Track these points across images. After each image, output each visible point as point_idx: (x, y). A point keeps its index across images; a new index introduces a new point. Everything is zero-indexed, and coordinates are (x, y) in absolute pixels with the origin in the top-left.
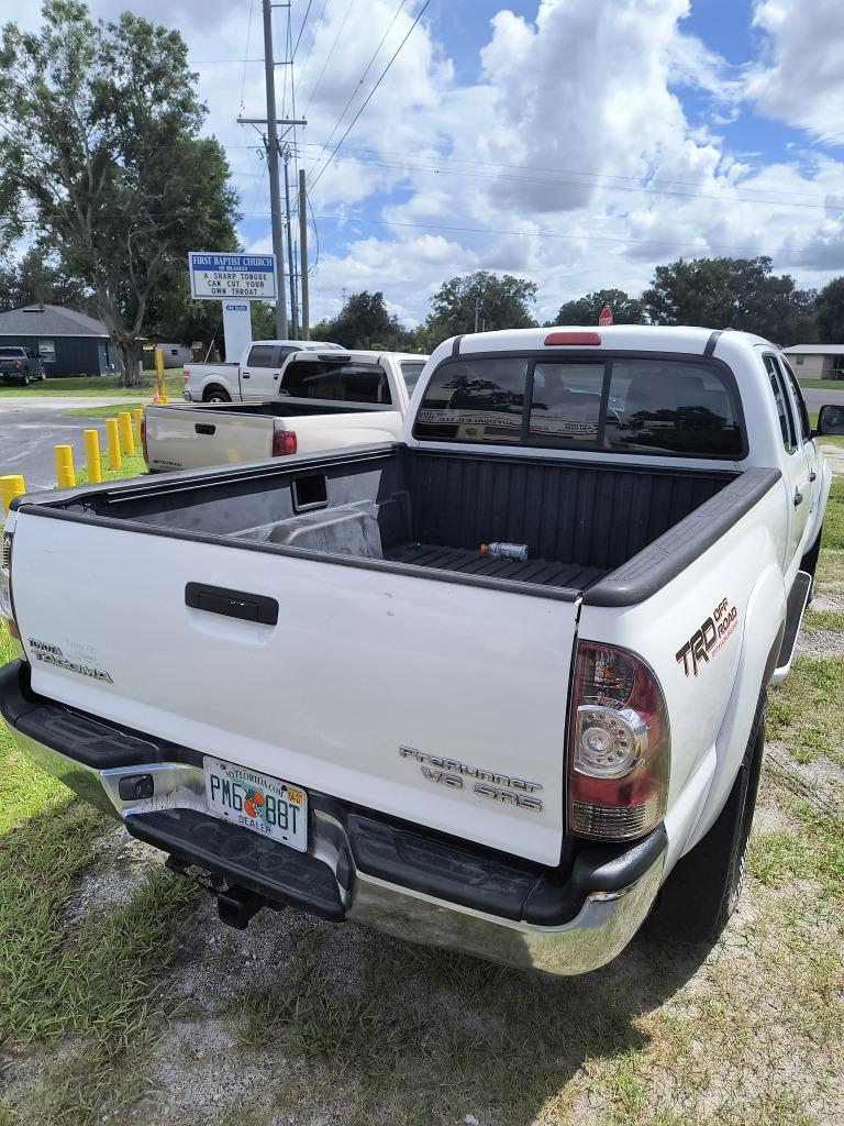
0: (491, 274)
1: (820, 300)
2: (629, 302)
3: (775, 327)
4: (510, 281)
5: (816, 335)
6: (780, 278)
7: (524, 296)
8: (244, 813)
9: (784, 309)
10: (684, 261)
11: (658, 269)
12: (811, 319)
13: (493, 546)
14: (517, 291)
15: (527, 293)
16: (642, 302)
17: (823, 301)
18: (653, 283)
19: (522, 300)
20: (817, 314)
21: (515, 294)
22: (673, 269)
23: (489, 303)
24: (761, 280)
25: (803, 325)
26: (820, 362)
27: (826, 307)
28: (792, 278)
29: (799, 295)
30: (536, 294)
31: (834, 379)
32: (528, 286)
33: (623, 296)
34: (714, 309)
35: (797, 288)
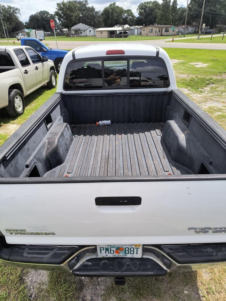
0: (2, 5)
1: (102, 14)
2: (50, 15)
3: (92, 22)
4: (10, 8)
5: (103, 25)
6: (91, 7)
7: (16, 13)
8: (115, 254)
9: (93, 17)
10: (64, 1)
11: (57, 4)
12: (101, 20)
13: (100, 122)
14: (13, 11)
15: (17, 12)
16: (55, 15)
17: (103, 14)
18: (57, 9)
19: (16, 14)
20: (102, 18)
21: (13, 12)
22: (62, 4)
23: (5, 16)
24: (86, 8)
25: (99, 21)
26: (106, 33)
27: (104, 16)
28: (94, 7)
29: (97, 12)
30: (20, 12)
31: (110, 38)
32: (17, 9)
33: (48, 13)
34: (76, 17)
35: (96, 10)
